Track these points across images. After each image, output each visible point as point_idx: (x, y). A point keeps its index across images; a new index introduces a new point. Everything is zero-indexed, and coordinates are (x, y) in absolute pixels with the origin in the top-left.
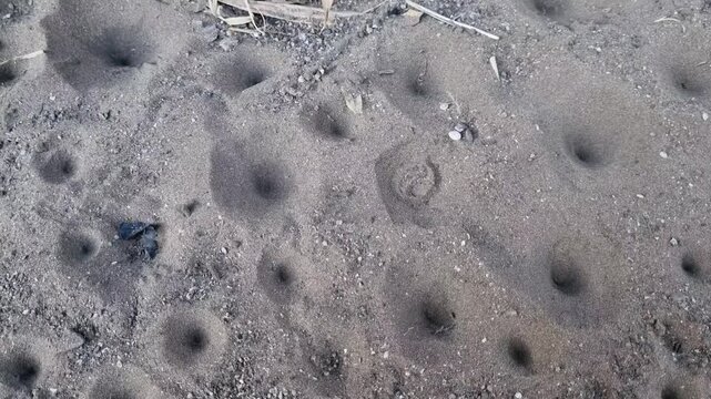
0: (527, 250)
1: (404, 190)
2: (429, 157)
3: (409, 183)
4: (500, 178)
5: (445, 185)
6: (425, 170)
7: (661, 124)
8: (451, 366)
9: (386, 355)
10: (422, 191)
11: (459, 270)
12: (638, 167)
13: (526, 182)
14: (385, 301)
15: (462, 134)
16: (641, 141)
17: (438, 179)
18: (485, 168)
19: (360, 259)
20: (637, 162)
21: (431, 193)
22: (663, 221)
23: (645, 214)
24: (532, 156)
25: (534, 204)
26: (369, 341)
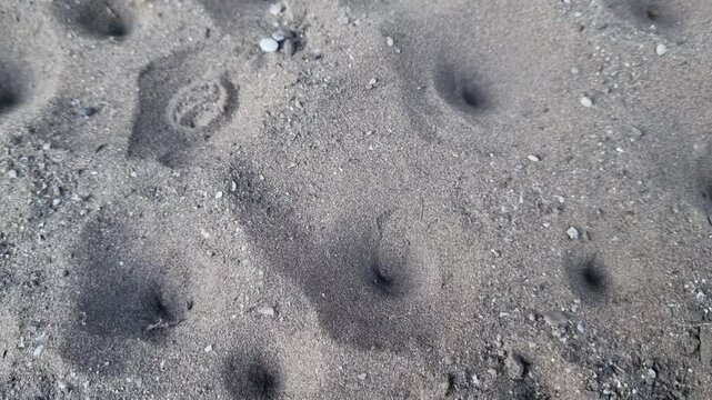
0: (328, 220)
1: (179, 116)
2: (227, 73)
3: (190, 107)
4: (311, 108)
5: (239, 115)
6: (217, 91)
7: (590, 56)
8: (139, 383)
9: (37, 352)
10: (203, 121)
11: (207, 235)
12: (545, 118)
13: (353, 119)
14: (70, 267)
15: (280, 44)
16: (557, 79)
17: (231, 106)
18: (292, 91)
19: (56, 202)
20: (546, 110)
21: (216, 124)
22: (561, 200)
23: (536, 186)
24: (373, 81)
25: (357, 153)
26: (22, 326)
